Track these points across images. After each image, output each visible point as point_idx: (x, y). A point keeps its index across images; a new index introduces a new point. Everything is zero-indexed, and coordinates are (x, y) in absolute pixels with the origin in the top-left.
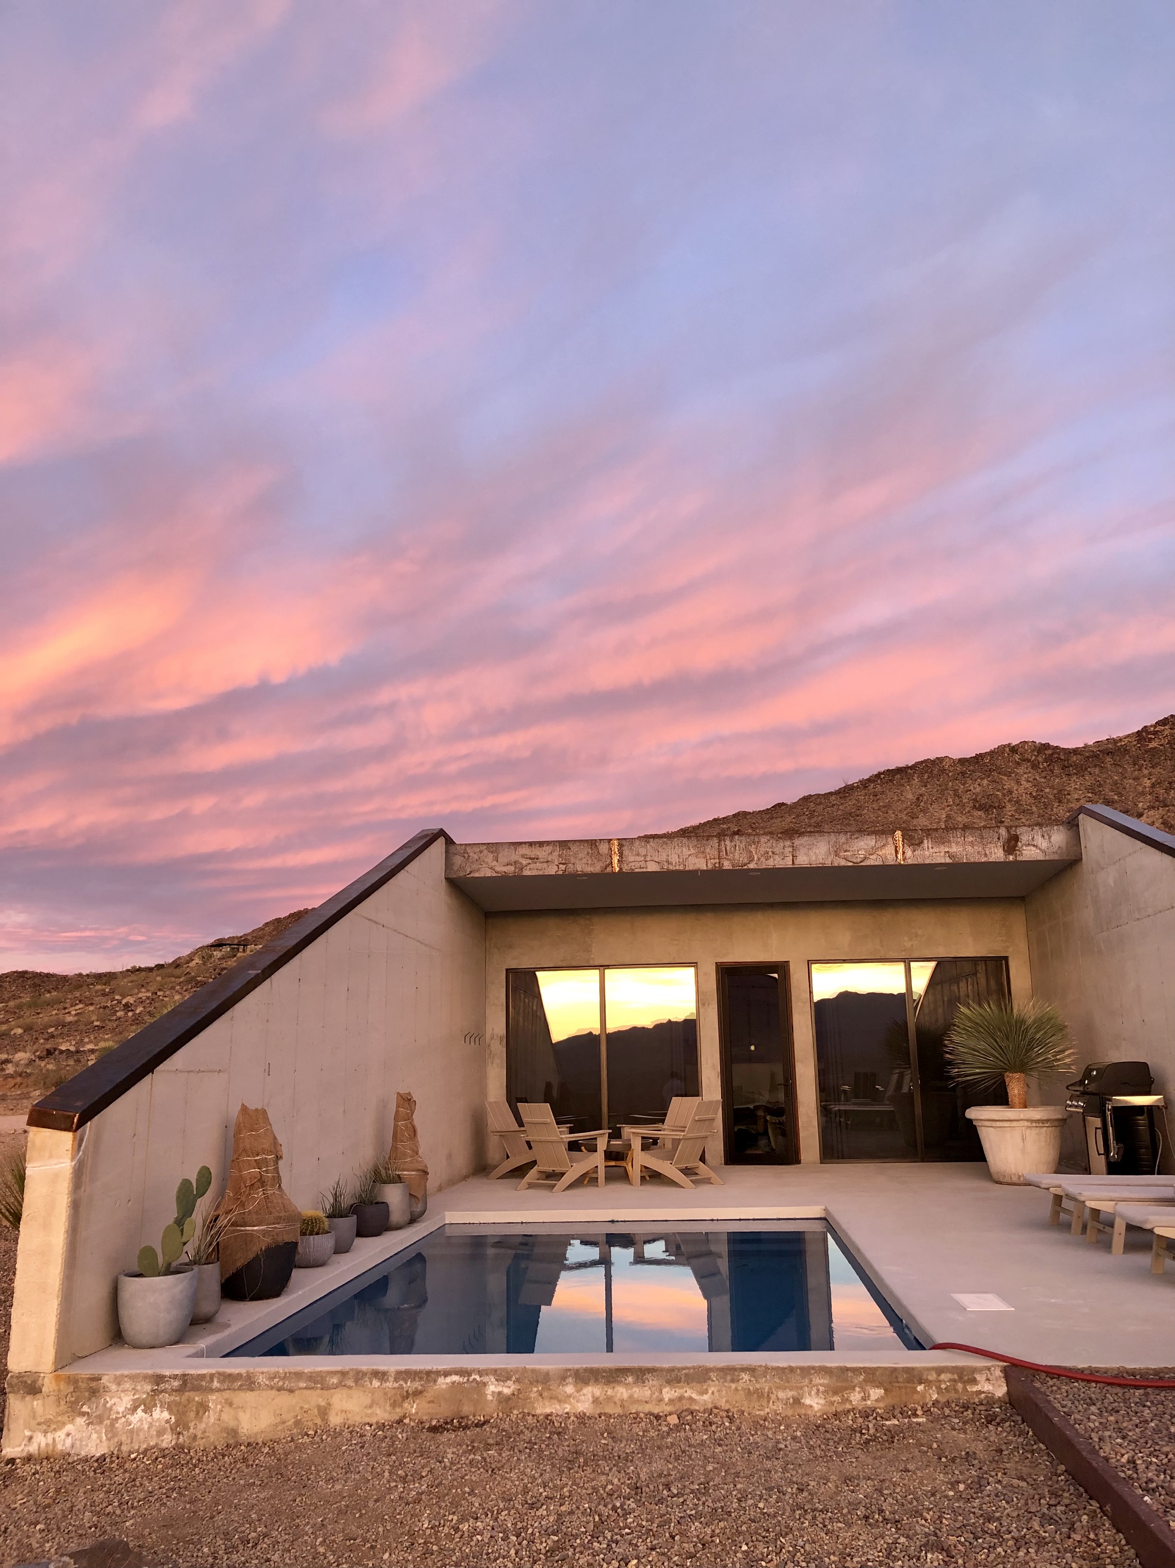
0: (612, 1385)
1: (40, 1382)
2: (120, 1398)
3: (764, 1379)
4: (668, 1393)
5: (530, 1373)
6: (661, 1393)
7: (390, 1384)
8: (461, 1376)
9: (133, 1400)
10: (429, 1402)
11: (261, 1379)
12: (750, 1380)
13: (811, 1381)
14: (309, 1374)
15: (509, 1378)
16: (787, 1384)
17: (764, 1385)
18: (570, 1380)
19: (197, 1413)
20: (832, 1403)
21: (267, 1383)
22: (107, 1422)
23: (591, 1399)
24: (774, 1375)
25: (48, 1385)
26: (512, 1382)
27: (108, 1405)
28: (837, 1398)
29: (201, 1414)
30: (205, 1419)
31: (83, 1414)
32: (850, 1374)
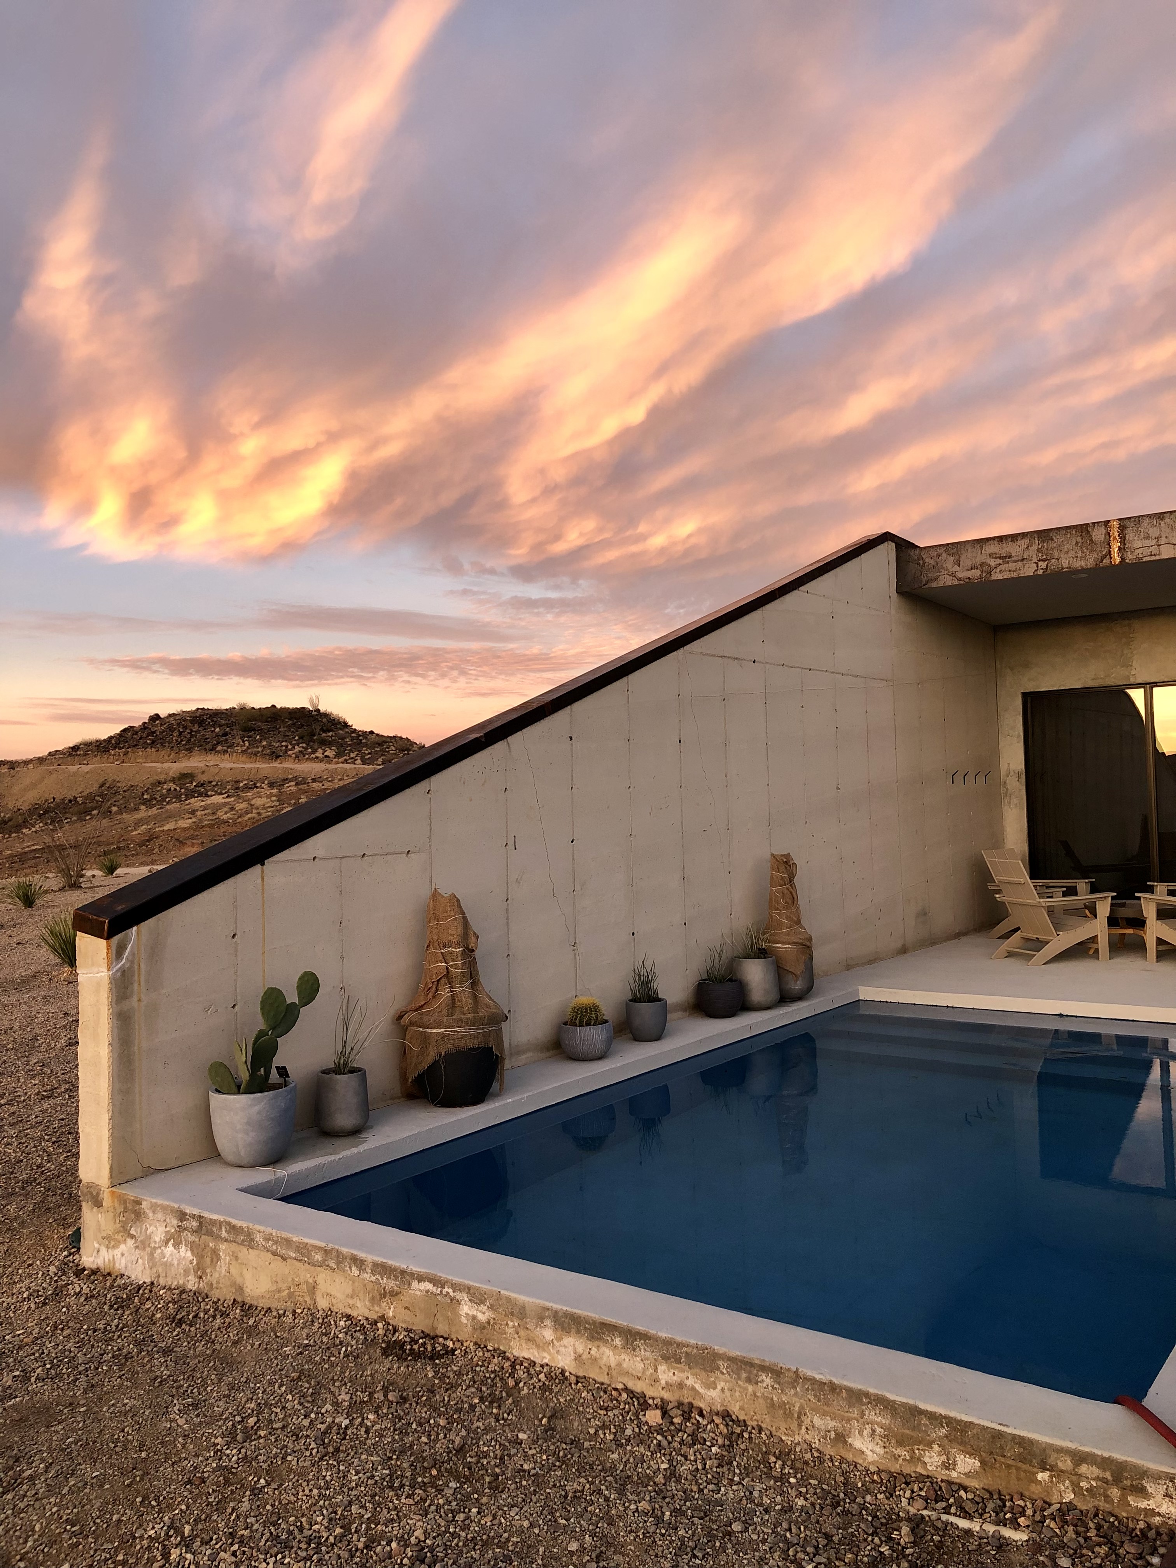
0: (597, 1343)
1: (101, 1195)
2: (156, 1227)
3: (792, 1391)
4: (666, 1374)
5: (504, 1301)
6: (656, 1370)
7: (366, 1276)
8: (434, 1285)
9: (167, 1232)
10: (406, 1308)
11: (258, 1238)
12: (772, 1386)
13: (862, 1414)
14: (298, 1244)
15: (482, 1302)
16: (825, 1408)
17: (794, 1399)
18: (548, 1322)
19: (212, 1261)
20: (896, 1458)
21: (264, 1243)
22: (148, 1249)
23: (573, 1356)
24: (807, 1389)
25: (107, 1201)
26: (486, 1308)
27: (148, 1232)
28: (902, 1452)
29: (214, 1262)
30: (217, 1268)
31: (132, 1237)
32: (924, 1421)
